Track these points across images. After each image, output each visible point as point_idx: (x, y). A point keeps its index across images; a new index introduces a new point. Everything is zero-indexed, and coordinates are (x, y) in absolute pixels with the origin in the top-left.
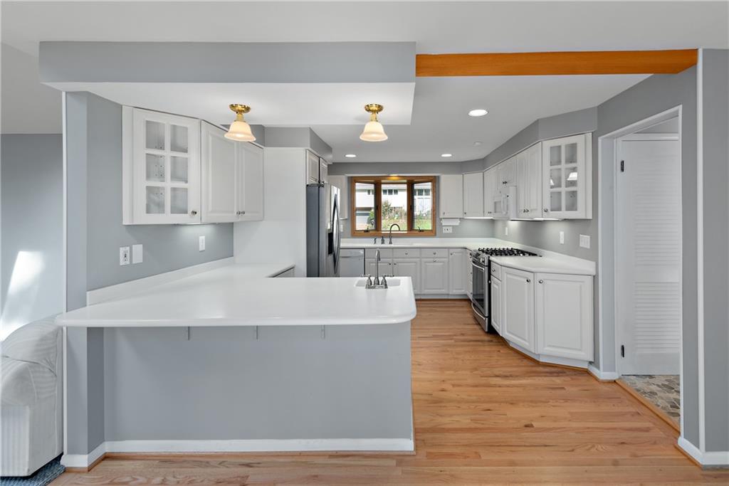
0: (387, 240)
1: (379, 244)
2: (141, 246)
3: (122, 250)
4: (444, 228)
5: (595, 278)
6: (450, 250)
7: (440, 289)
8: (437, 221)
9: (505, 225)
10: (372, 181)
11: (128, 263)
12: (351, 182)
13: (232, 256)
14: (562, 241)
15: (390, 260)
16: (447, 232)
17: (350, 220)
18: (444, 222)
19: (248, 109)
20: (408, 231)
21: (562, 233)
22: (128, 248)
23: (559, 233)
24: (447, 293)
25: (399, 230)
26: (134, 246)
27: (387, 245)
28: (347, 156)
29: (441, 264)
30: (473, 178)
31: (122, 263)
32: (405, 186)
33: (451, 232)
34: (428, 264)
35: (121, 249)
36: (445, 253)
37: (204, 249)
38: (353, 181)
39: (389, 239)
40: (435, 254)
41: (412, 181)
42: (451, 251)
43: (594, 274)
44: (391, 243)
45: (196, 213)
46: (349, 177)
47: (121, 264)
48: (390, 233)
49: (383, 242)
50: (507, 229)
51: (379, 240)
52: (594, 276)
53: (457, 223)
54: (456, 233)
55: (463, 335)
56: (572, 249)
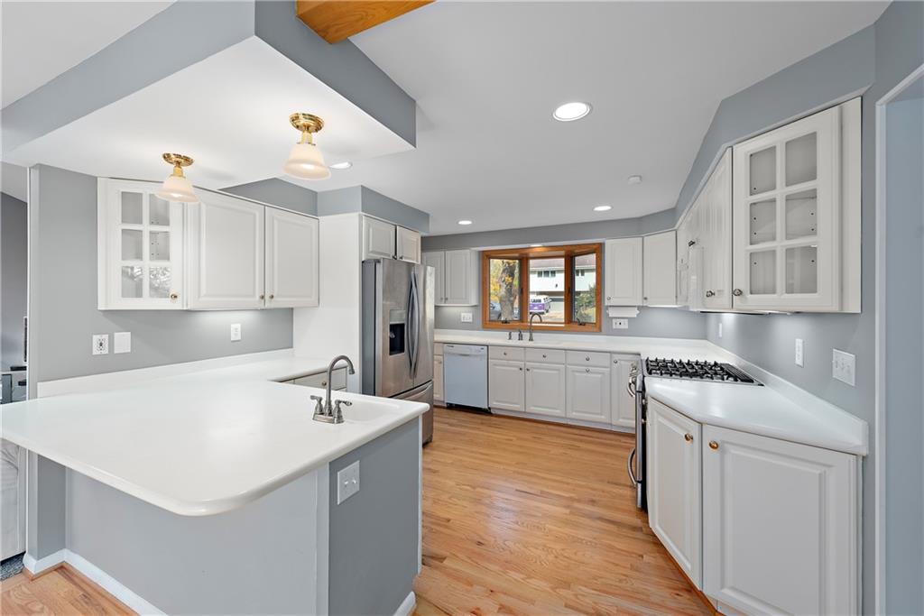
0: (526, 335)
1: (515, 341)
2: (129, 333)
3: (96, 338)
4: (614, 321)
5: (865, 462)
6: (614, 355)
7: (598, 414)
8: (603, 311)
9: (719, 321)
10: (517, 255)
11: (106, 351)
12: (483, 259)
13: (292, 347)
14: (799, 361)
15: (521, 364)
16: (618, 327)
17: (481, 308)
18: (612, 313)
19: (188, 161)
20: (565, 323)
21: (799, 342)
22: (106, 337)
23: (793, 340)
24: (608, 421)
25: (541, 322)
26: (116, 334)
27: (525, 342)
28: (460, 223)
29: (600, 376)
30: (659, 243)
31: (96, 351)
32: (562, 261)
33: (627, 327)
34: (577, 374)
35: (94, 337)
36: (605, 360)
37: (239, 338)
38: (486, 257)
39: (528, 334)
40: (588, 360)
41: (572, 252)
42: (616, 357)
43: (864, 452)
44: (531, 339)
45: (176, 297)
46: (479, 252)
47: (94, 353)
48: (531, 326)
49: (521, 338)
50: (721, 325)
51: (515, 335)
52: (863, 457)
53: (634, 313)
54: (634, 329)
55: (593, 502)
56: (818, 380)
